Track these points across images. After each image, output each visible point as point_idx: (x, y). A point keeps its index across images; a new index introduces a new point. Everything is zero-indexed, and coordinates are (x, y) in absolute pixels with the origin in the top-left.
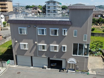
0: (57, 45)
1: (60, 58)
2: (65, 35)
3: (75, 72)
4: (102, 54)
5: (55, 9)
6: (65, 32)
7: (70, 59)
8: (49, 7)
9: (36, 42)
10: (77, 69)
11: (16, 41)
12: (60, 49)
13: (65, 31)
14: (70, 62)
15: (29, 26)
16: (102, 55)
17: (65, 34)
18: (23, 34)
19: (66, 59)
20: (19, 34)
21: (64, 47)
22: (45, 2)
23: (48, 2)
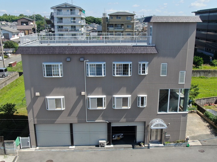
0: (129, 96)
1: (133, 121)
2: (144, 74)
3: (162, 145)
4: (196, 108)
5: (74, 22)
6: (144, 69)
7: (154, 120)
8: (61, 19)
9: (83, 93)
10: (167, 139)
11: (38, 94)
12: (135, 103)
13: (144, 65)
14: (155, 126)
15: (68, 60)
16: (198, 109)
17: (144, 72)
18: (53, 77)
19: (145, 122)
20: (46, 76)
21: (143, 98)
22: (52, 8)
23: (59, 9)
